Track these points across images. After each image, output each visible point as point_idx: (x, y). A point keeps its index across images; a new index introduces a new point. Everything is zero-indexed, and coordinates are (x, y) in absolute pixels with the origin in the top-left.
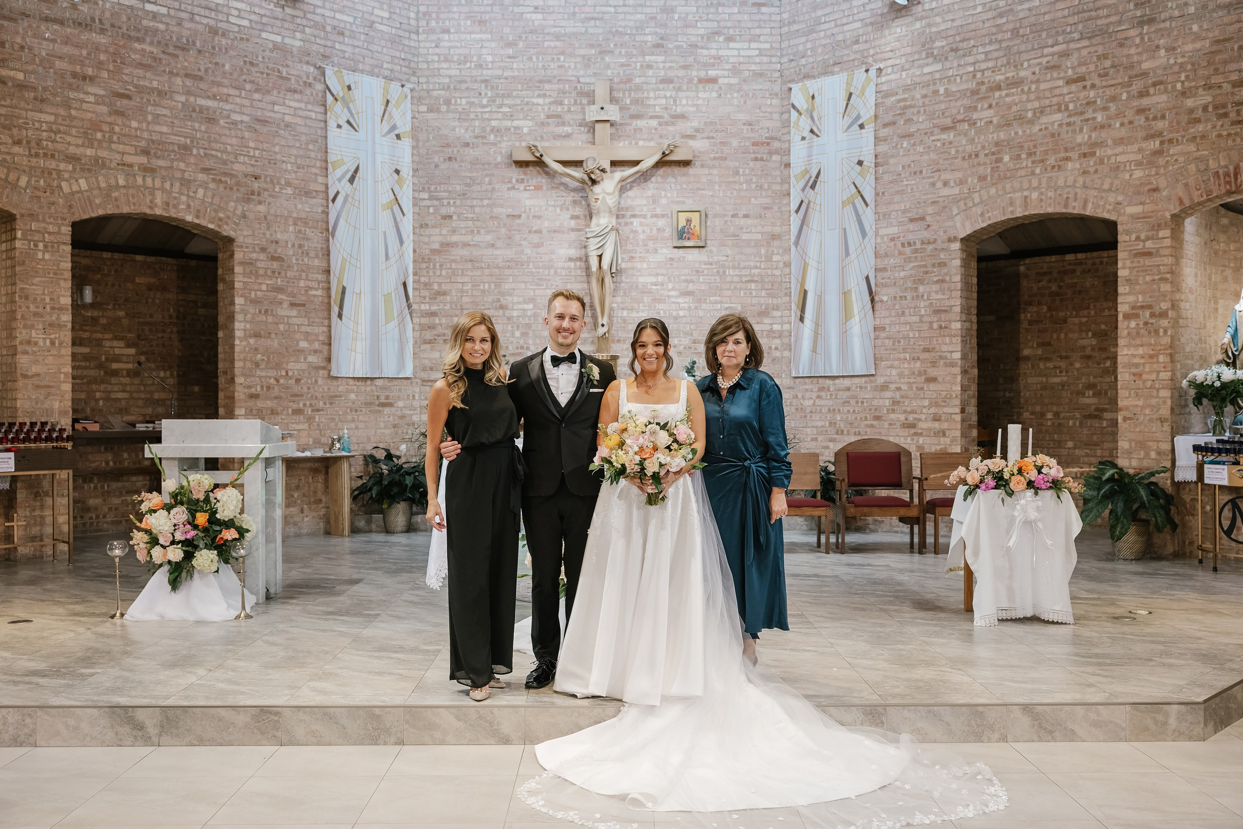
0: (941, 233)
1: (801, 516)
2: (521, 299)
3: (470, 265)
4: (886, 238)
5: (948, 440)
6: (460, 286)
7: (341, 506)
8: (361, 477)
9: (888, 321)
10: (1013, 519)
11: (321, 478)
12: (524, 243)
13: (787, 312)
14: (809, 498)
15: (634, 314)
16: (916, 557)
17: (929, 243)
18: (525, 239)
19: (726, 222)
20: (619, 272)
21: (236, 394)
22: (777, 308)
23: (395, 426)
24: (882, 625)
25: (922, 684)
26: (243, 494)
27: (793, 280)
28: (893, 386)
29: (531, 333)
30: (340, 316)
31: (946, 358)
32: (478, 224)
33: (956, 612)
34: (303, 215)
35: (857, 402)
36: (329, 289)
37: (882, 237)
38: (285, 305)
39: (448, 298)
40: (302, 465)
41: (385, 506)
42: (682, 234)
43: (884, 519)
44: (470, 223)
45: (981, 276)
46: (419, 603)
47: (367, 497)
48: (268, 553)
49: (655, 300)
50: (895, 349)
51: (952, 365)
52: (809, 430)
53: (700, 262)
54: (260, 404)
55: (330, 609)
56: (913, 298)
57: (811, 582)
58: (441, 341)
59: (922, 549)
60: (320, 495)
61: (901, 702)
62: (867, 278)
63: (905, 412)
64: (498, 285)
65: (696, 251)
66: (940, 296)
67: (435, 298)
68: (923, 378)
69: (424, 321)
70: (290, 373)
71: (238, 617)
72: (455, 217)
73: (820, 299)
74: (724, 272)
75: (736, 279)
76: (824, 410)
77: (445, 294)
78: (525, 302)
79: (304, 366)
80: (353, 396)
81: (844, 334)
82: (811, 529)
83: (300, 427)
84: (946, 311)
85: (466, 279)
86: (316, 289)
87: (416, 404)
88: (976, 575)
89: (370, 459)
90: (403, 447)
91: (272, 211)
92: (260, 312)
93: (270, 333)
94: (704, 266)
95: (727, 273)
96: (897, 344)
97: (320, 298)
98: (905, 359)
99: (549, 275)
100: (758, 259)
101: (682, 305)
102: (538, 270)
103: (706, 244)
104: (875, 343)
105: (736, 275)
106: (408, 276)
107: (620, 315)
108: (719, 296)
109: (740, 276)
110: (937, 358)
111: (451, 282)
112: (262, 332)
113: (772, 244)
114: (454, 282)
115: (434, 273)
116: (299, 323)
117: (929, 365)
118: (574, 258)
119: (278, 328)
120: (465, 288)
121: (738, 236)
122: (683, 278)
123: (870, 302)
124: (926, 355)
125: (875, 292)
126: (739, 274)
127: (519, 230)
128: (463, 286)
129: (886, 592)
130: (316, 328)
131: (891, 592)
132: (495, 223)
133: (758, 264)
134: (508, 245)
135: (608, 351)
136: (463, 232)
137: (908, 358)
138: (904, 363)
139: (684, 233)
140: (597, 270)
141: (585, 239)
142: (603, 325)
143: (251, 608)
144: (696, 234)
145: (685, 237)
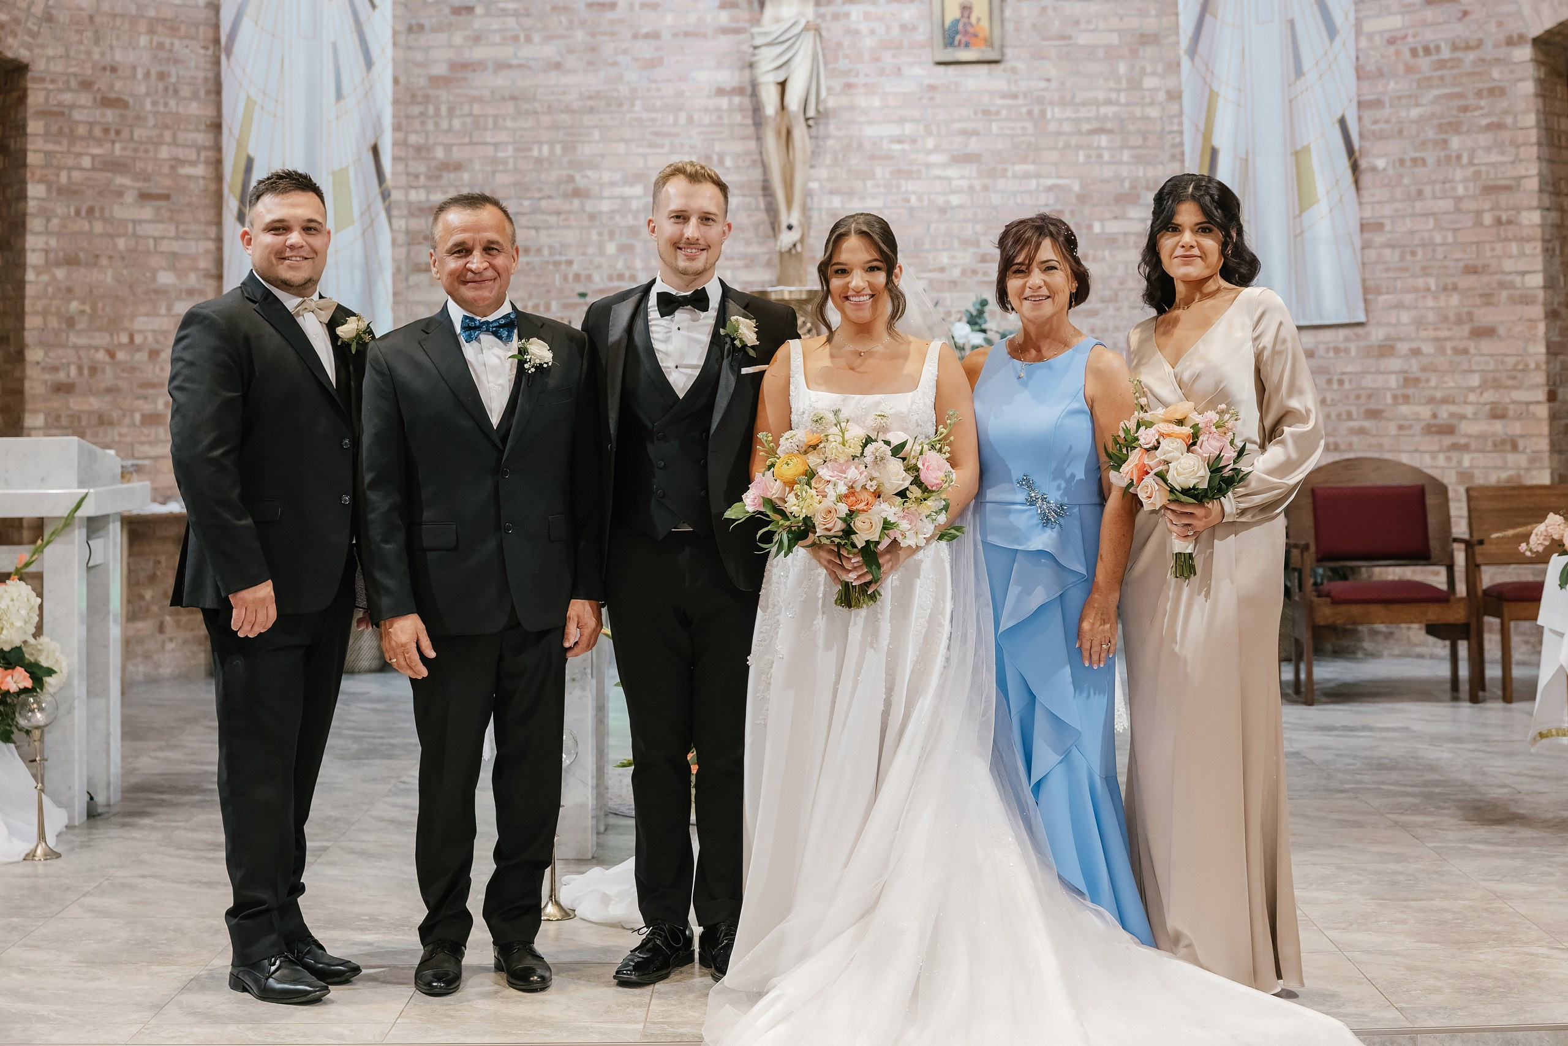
0: (1492, 26)
2: (617, 176)
3: (510, 107)
4: (1378, 39)
5: (1522, 460)
6: (490, 151)
9: (1388, 210)
12: (623, 59)
16: (1466, 709)
17: (1468, 48)
18: (625, 52)
20: (822, 115)
21: (27, 384)
26: (40, 595)
27: (1187, 127)
28: (1403, 347)
29: (638, 245)
31: (1511, 286)
32: (528, 22)
34: (168, 13)
35: (1329, 382)
36: (218, 163)
37: (1371, 37)
38: (130, 197)
39: (468, 177)
40: (161, 532)
42: (951, 36)
43: (1393, 628)
44: (511, 22)
48: (92, 718)
49: (898, 173)
50: (1405, 269)
51: (1526, 300)
53: (992, 94)
54: (75, 403)
56: (1438, 162)
59: (1477, 691)
62: (1342, 122)
63: (1431, 400)
64: (569, 147)
65: (983, 69)
66: (1494, 158)
67: (441, 178)
68: (1466, 329)
70: (138, 339)
72: (479, 10)
74: (1043, 113)
75: (1067, 127)
77: (458, 167)
78: (627, 181)
81: (1298, 239)
84: (1508, 188)
85: (502, 137)
86: (193, 164)
92: (77, 212)
93: (97, 256)
94: (1000, 102)
95: (1049, 115)
96: (1408, 257)
97: (201, 182)
98: (1428, 289)
99: (675, 123)
100: (1112, 85)
101: (954, 183)
102: (653, 115)
103: (1003, 54)
104: (1363, 256)
105: (1067, 119)
106: (382, 132)
107: (825, 205)
108: (1034, 162)
109: (1076, 121)
110: (1494, 285)
111: (471, 143)
112: (82, 255)
113: (1141, 53)
114: (477, 144)
115: (437, 124)
116: (156, 234)
117: (1478, 301)
118: (728, 88)
119: (115, 246)
120: (501, 155)
121: (1069, 37)
122: (957, 126)
123: (1349, 172)
124: (1471, 280)
125: (1360, 151)
126: (1073, 116)
127: (613, 34)
128: (496, 151)
129: (1404, 785)
130: (193, 244)
131: (1412, 786)
132: (563, 19)
133: (1114, 96)
134: (590, 63)
135: (801, 282)
136: (497, 39)
137: (1433, 288)
138: (1424, 297)
139: (957, 33)
140: (777, 113)
141: (751, 50)
142: (790, 228)
143: (59, 835)
144: (981, 35)
145: (960, 41)
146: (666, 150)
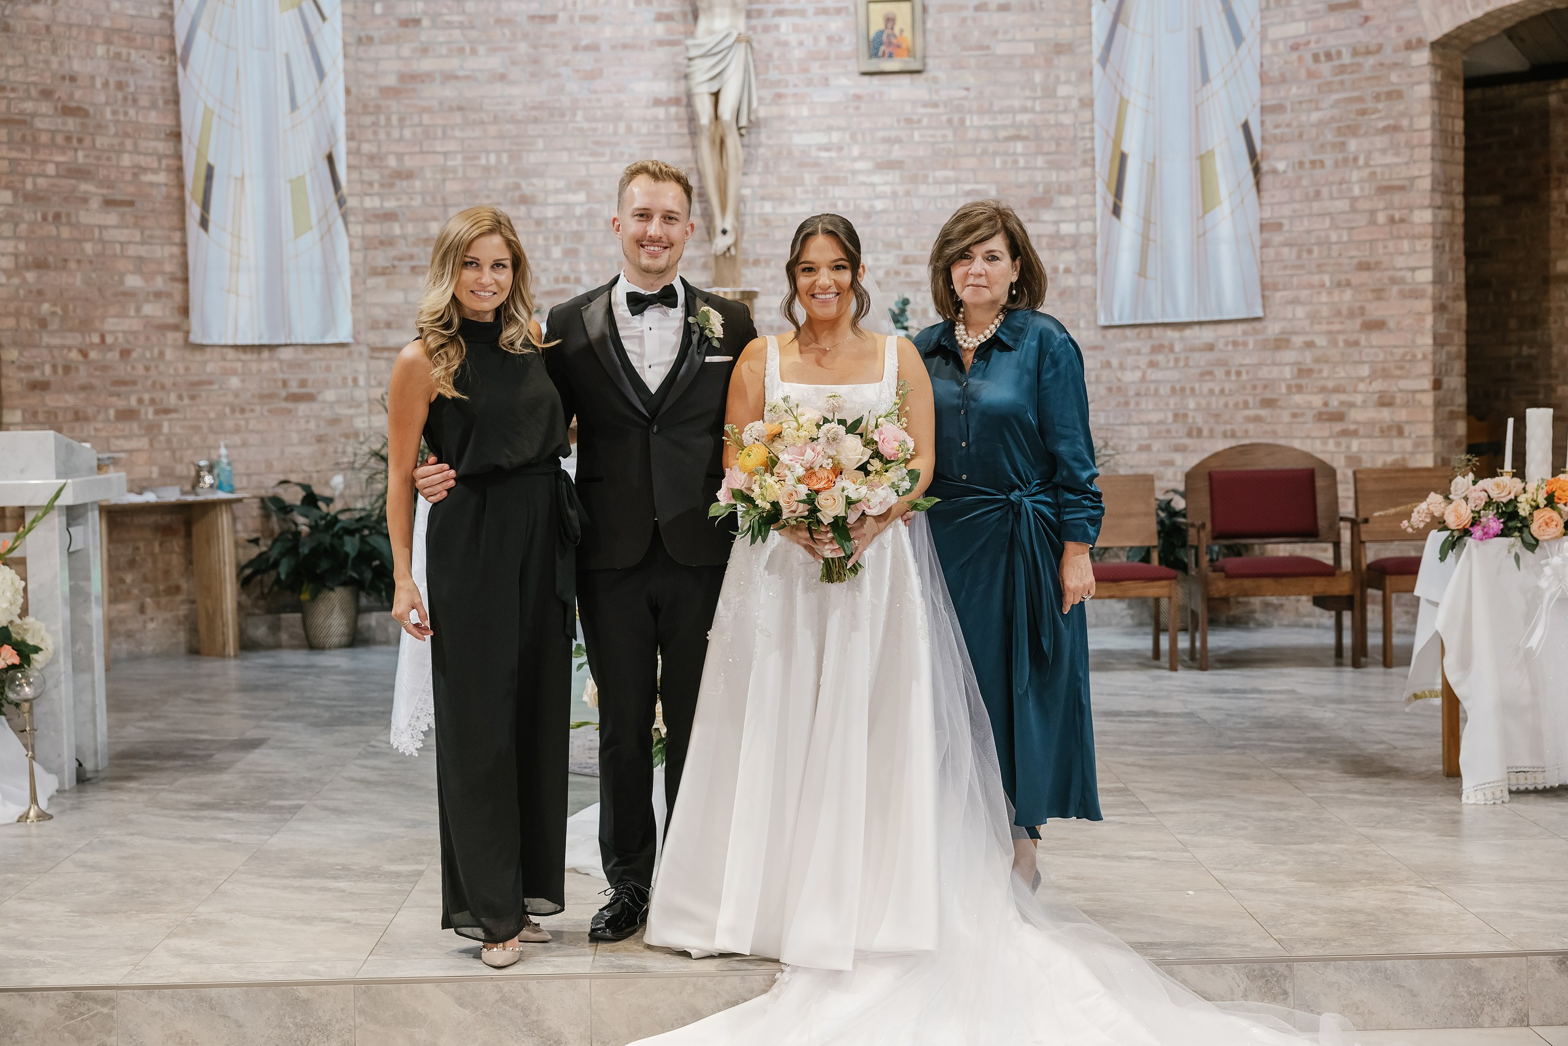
0: (1392, 32)
1: (1120, 598)
2: (561, 184)
3: (457, 118)
4: (1281, 47)
5: (1408, 444)
6: (440, 159)
7: (219, 599)
8: (256, 541)
9: (1286, 211)
10: (1538, 593)
11: (177, 544)
12: (565, 71)
13: (1087, 198)
14: (1136, 563)
15: (786, 209)
16: (1348, 674)
17: (1368, 53)
18: (566, 63)
19: (964, 20)
20: (754, 125)
21: (4, 383)
22: (1067, 190)
23: (320, 439)
24: (1282, 807)
25: (1361, 918)
26: (24, 579)
27: (1098, 133)
28: (1298, 340)
29: (582, 249)
30: (204, 223)
31: (1402, 281)
32: (473, 34)
33: (1427, 778)
34: (124, 23)
35: (1228, 373)
36: (180, 170)
37: (1275, 43)
38: (95, 204)
39: (418, 184)
40: (139, 520)
41: (305, 597)
42: (876, 47)
43: (1283, 600)
44: (456, 34)
45: (1468, 116)
46: (377, 784)
47: (269, 578)
48: (78, 692)
49: (826, 180)
50: (1302, 267)
51: (1416, 294)
52: (1134, 431)
53: (914, 103)
54: (51, 400)
55: (205, 799)
56: (1336, 164)
57: (1143, 727)
58: (406, 270)
59: (1359, 657)
60: (177, 577)
61: (1321, 952)
62: (1246, 127)
63: (1323, 390)
64: (515, 156)
65: (905, 80)
66: (1390, 159)
67: (392, 185)
68: (1358, 322)
69: (372, 230)
70: (109, 340)
71: (24, 818)
72: (426, 23)
73: (1152, 171)
74: (962, 121)
75: (985, 134)
76: (1164, 390)
77: (410, 175)
78: (571, 188)
79: (136, 325)
80: (235, 382)
81: (1201, 239)
82: (1141, 624)
83: (133, 444)
84: (1402, 188)
85: (452, 146)
86: (155, 171)
87: (360, 394)
88: (1465, 704)
89: (273, 506)
90: (338, 480)
91: (61, 17)
92: (45, 218)
93: (66, 260)
94: (921, 110)
95: (968, 123)
96: (1305, 255)
97: (164, 189)
98: (1323, 285)
99: (615, 133)
100: (1028, 93)
101: (879, 189)
102: (594, 125)
103: (925, 65)
104: (1262, 255)
105: (986, 127)
106: (336, 141)
107: (757, 210)
108: (953, 168)
109: (993, 128)
110: (1386, 281)
111: (422, 152)
112: (51, 259)
113: (1056, 62)
114: (428, 153)
115: (388, 134)
116: (122, 239)
117: (1370, 296)
118: (665, 99)
119: (83, 250)
120: (450, 163)
121: (988, 47)
122: (881, 134)
123: (1251, 175)
124: (1364, 277)
125: (1262, 154)
126: (991, 123)
127: (554, 46)
128: (446, 159)
129: (1289, 742)
130: (158, 248)
131: (1299, 742)
132: (507, 31)
133: (1029, 104)
134: (533, 75)
135: (735, 283)
136: (444, 50)
137: (1328, 284)
138: (1319, 293)
139: (881, 44)
140: (711, 122)
141: (686, 61)
142: (724, 232)
143: (49, 799)
144: (904, 46)
145: (884, 52)
146: (607, 158)
